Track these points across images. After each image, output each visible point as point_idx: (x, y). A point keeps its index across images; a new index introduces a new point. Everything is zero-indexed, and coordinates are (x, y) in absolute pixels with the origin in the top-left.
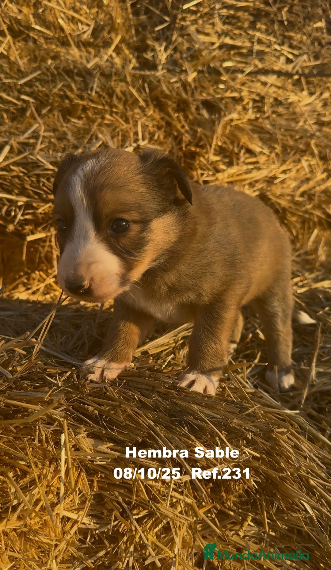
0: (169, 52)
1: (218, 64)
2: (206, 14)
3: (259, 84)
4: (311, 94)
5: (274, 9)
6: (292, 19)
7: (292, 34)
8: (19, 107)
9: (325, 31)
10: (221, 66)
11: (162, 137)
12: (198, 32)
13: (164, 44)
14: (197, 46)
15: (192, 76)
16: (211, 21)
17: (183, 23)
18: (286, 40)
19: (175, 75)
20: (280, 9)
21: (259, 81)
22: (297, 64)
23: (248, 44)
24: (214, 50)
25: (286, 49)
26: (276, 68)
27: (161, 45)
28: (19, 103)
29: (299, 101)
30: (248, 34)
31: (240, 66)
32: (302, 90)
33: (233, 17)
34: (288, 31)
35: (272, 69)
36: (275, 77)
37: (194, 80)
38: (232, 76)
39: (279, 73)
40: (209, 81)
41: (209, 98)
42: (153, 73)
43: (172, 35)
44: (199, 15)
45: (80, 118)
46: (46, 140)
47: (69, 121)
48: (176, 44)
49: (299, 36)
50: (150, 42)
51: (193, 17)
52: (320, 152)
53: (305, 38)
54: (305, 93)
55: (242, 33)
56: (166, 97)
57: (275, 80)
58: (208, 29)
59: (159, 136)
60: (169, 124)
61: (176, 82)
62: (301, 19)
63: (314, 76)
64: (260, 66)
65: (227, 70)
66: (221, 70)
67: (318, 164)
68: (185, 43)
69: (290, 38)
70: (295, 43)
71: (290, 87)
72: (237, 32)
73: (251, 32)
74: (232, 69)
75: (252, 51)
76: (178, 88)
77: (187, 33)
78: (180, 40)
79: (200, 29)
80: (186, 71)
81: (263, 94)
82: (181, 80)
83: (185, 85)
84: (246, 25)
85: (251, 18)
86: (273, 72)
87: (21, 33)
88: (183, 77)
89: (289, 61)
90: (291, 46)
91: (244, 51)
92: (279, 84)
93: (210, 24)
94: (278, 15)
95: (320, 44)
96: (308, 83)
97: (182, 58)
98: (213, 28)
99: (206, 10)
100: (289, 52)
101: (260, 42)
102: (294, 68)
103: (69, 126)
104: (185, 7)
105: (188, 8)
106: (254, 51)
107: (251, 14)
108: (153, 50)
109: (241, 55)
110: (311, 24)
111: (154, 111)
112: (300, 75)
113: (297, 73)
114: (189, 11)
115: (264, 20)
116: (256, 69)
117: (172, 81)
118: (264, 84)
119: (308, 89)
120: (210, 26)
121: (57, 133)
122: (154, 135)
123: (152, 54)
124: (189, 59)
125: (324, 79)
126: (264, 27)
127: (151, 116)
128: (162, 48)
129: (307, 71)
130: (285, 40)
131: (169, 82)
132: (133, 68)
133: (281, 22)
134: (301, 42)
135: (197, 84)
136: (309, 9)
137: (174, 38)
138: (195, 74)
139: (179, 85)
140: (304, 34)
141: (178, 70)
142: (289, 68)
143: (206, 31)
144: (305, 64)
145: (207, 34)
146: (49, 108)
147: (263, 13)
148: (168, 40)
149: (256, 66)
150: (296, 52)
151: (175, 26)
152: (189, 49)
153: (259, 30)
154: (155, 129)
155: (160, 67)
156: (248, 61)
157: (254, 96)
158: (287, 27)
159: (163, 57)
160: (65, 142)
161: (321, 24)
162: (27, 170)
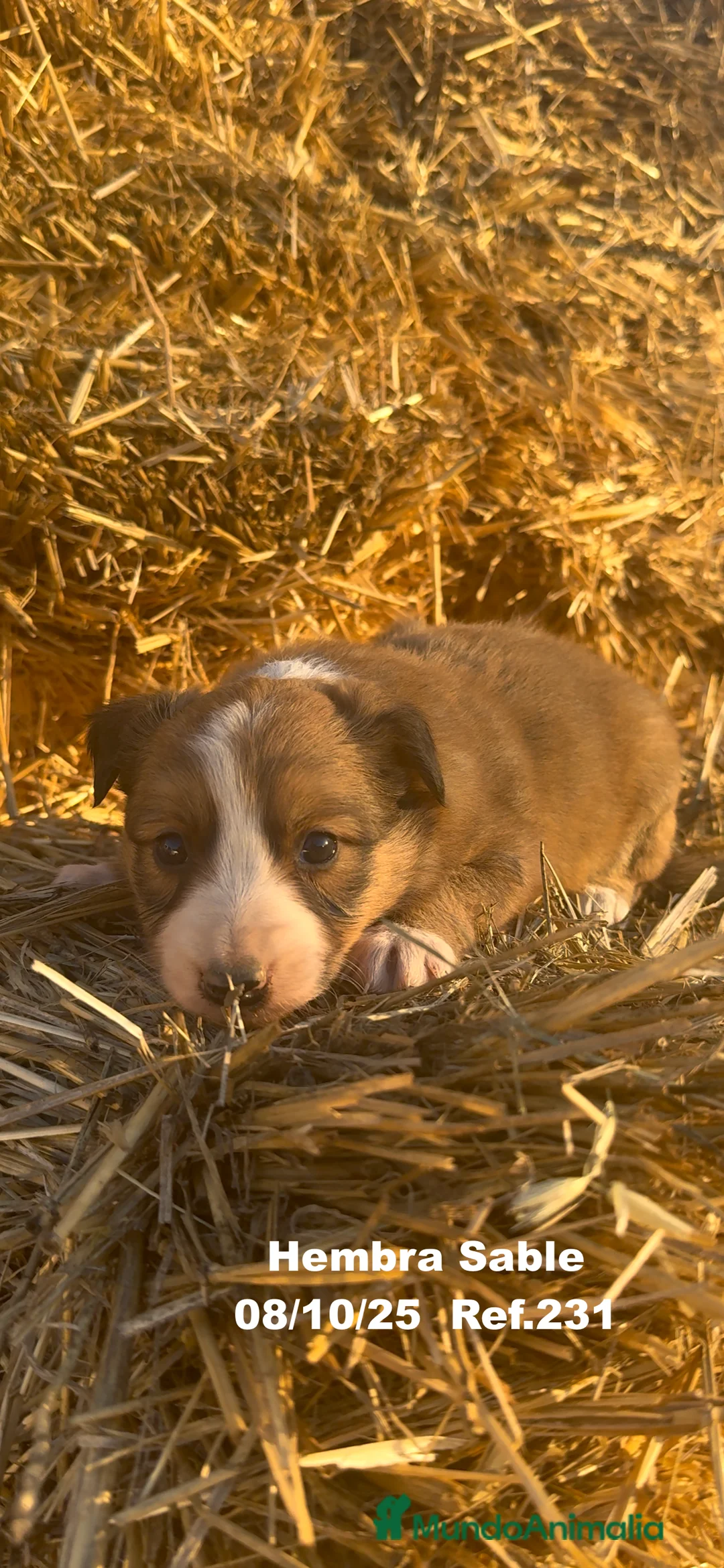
3: (630, 282)
8: (99, 264)
10: (554, 222)
21: (631, 271)
28: (100, 255)
41: (532, 300)
65: (565, 232)
74: (575, 233)
75: (611, 195)
89: (688, 231)
118: (643, 280)
160: (223, 379)
162: (141, 448)
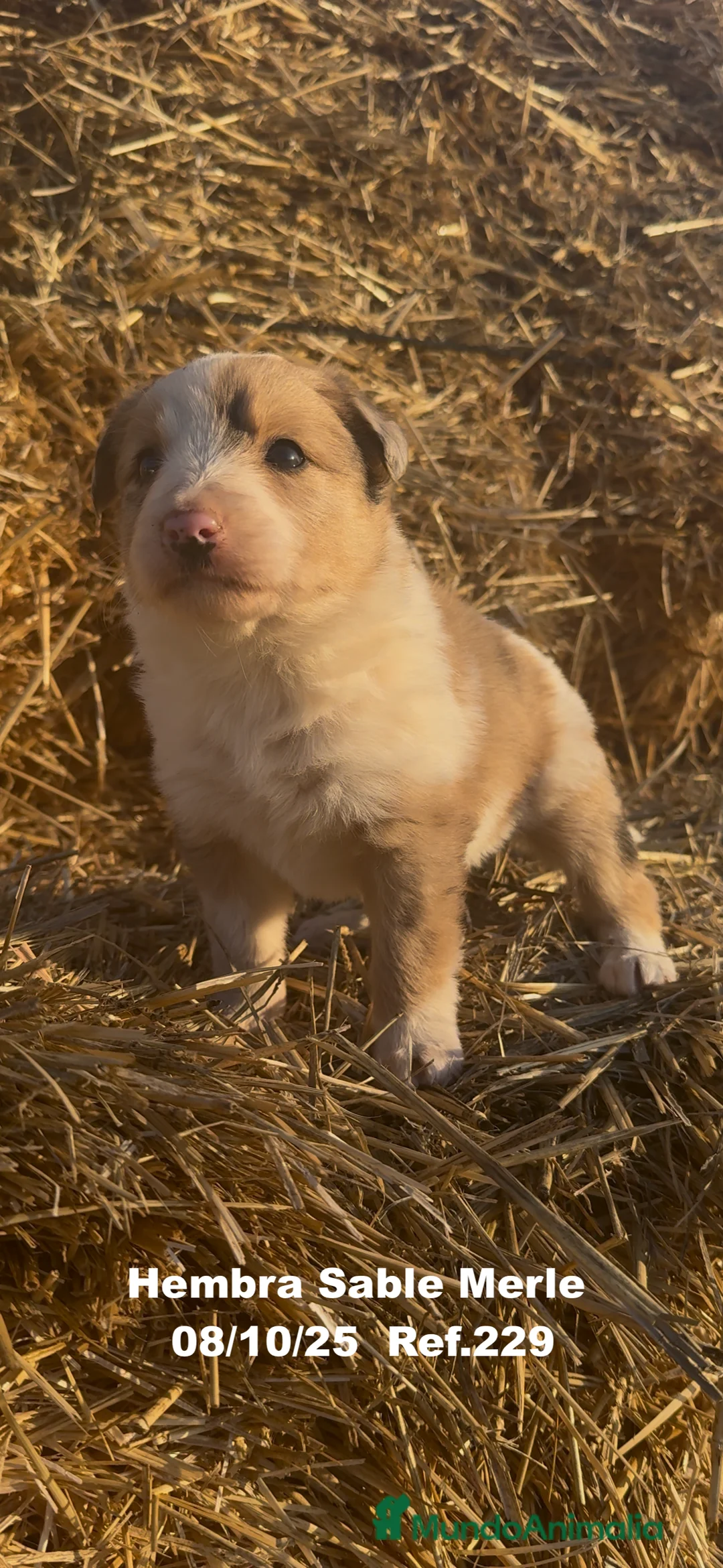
0: (70, 256)
1: (197, 297)
2: (169, 175)
4: (432, 391)
5: (343, 182)
6: (387, 210)
7: (385, 244)
9: (467, 247)
11: (40, 455)
12: (148, 214)
13: (59, 236)
14: (144, 248)
15: (129, 320)
16: (182, 194)
17: (109, 191)
18: (370, 257)
20: (355, 186)
22: (396, 313)
23: (273, 256)
24: (189, 261)
25: (369, 277)
26: (345, 320)
27: (50, 238)
29: (404, 405)
30: (276, 232)
31: (255, 306)
32: (411, 380)
33: (239, 190)
34: (375, 236)
35: (335, 320)
36: (342, 341)
37: (134, 329)
38: (234, 329)
39: (353, 334)
40: (173, 335)
42: (24, 300)
43: (80, 218)
44: (151, 177)
48: (88, 238)
49: (402, 250)
50: (20, 228)
51: (136, 181)
52: (455, 532)
53: (418, 258)
54: (418, 387)
55: (261, 228)
56: (57, 360)
57: (343, 348)
58: (174, 211)
59: (32, 453)
60: (63, 428)
61: (86, 329)
62: (408, 213)
63: (439, 347)
64: (305, 310)
66: (205, 310)
67: (451, 561)
68: (114, 237)
69: (381, 254)
70: (393, 267)
71: (380, 369)
72: (247, 225)
73: (283, 229)
76: (90, 343)
77: (119, 216)
78: (100, 228)
79: (153, 209)
80: (112, 306)
82: (99, 325)
83: (109, 339)
84: (271, 213)
85: (286, 199)
86: (339, 329)
88: (104, 318)
90: (382, 272)
91: (267, 272)
92: (353, 360)
93: (181, 201)
94: (353, 196)
95: (455, 275)
96: (424, 363)
97: (101, 270)
98: (188, 212)
99: (171, 166)
100: (376, 284)
101: (306, 254)
102: (388, 324)
104: (116, 151)
105: (124, 155)
106: (292, 276)
107: (283, 188)
108: (29, 248)
109: (258, 280)
110: (434, 227)
111: (22, 391)
112: (406, 343)
113: (398, 336)
114: (124, 162)
115: (317, 206)
116: (296, 318)
117: (75, 325)
119: (426, 378)
120: (182, 207)
122: (19, 449)
123: (26, 256)
124: (121, 275)
125: (464, 356)
126: (315, 222)
127: (16, 401)
128: (54, 246)
129: (422, 335)
130: (368, 255)
131: (68, 329)
133: (360, 214)
134: (408, 265)
135: (142, 340)
136: (430, 194)
137: (84, 226)
138: (137, 316)
139: (94, 337)
140: (417, 248)
141: (92, 300)
142: (378, 322)
143: (169, 215)
144: (416, 318)
145: (173, 224)
147: (314, 189)
148: (69, 227)
149: (294, 310)
150: (395, 287)
151: (87, 198)
152: (122, 254)
153: (304, 226)
154: (26, 436)
155: (45, 290)
156: (274, 297)
158: (375, 227)
159: (53, 266)
161: (457, 229)
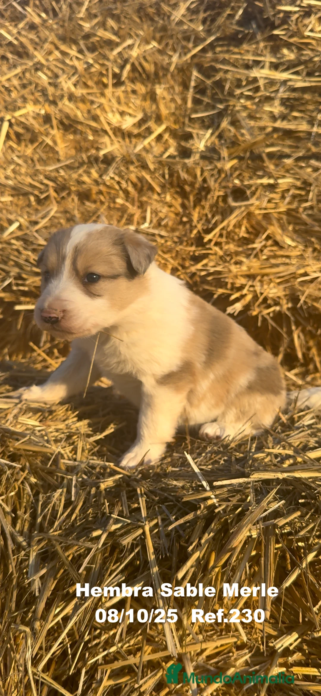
19: (211, 163)
45: (95, 202)
46: (56, 221)
47: (84, 204)
81: (311, 180)
87: (71, 126)
103: (82, 209)
121: (68, 215)
132: (169, 157)
146: (67, 192)
157: (298, 184)
